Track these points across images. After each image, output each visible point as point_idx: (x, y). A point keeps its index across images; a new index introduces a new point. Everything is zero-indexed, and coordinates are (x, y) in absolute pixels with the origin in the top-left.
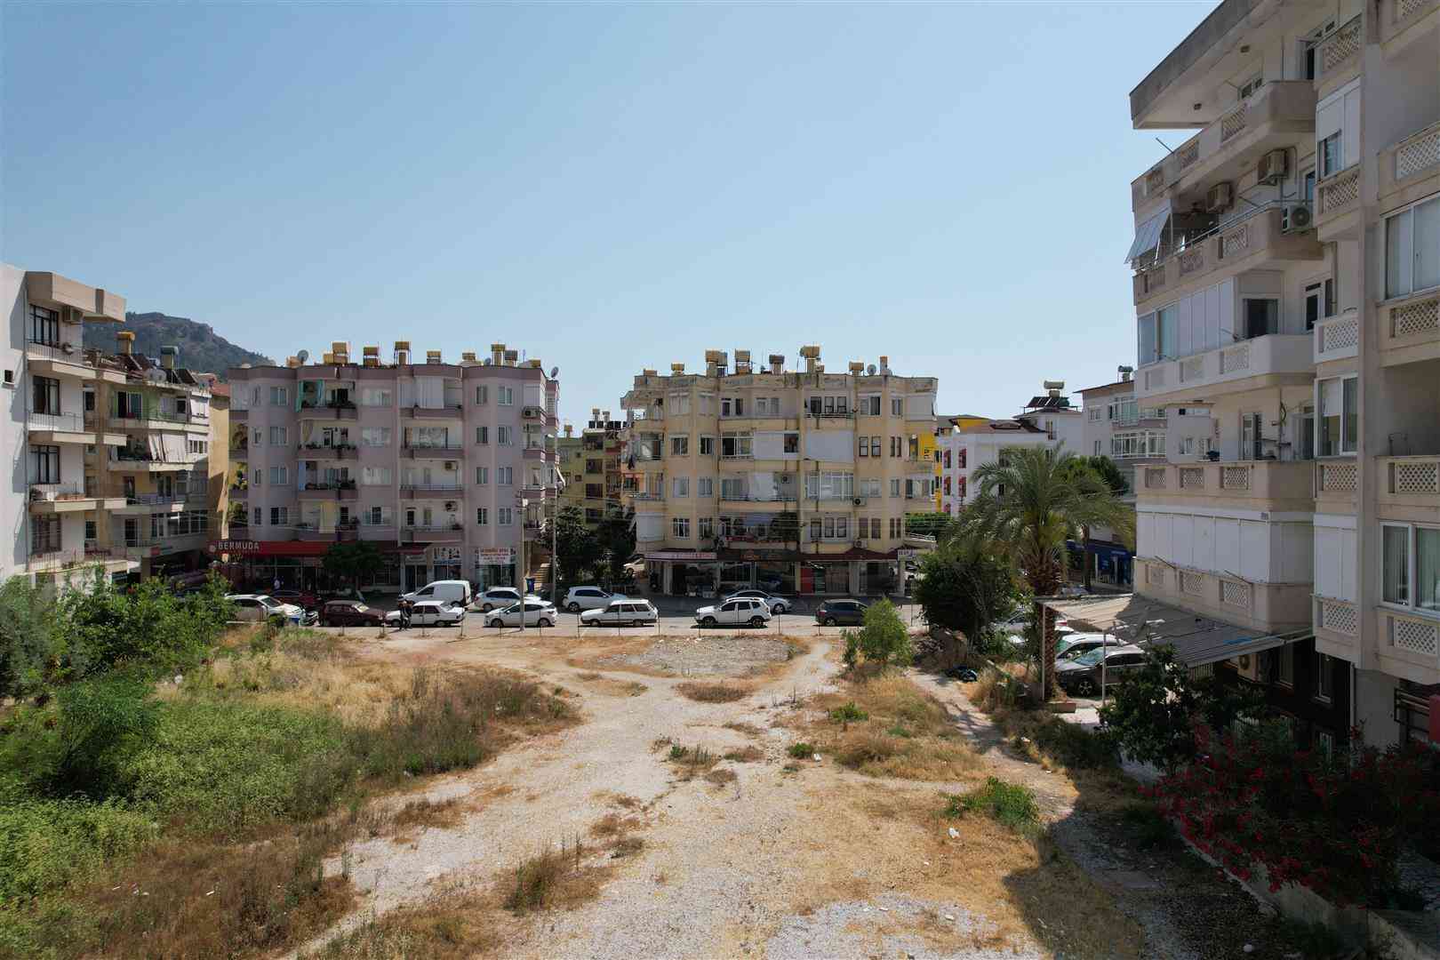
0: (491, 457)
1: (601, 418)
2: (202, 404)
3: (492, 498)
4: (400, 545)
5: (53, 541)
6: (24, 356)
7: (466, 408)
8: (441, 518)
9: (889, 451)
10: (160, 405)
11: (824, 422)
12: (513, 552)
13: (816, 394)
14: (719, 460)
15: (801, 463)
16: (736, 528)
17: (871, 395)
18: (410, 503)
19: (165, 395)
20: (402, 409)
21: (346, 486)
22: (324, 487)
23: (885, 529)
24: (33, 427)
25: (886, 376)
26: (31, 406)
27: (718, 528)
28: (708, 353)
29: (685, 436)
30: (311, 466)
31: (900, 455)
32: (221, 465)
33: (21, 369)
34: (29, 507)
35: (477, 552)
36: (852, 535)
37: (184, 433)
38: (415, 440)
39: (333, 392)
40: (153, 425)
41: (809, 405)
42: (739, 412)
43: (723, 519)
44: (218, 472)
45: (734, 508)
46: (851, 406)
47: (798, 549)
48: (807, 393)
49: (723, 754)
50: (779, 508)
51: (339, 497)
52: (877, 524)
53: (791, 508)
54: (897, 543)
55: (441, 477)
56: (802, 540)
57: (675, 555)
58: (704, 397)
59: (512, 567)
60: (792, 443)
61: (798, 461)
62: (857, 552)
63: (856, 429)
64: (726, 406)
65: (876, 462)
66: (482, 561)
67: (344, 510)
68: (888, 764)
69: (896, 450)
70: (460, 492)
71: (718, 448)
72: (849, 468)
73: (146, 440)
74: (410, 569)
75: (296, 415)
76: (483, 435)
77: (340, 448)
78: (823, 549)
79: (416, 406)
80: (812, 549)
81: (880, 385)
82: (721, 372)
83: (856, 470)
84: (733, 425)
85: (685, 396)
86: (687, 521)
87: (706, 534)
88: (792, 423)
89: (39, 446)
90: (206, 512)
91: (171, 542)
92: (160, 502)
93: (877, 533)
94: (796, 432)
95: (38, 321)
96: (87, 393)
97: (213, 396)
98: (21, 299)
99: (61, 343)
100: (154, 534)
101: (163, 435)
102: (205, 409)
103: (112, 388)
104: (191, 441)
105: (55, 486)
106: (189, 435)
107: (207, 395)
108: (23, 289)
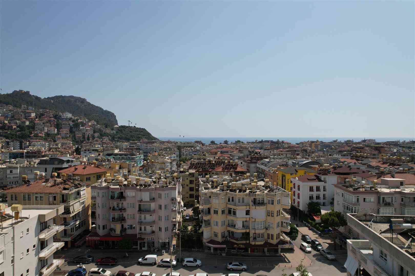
0: (163, 213)
3: (163, 225)
6: (38, 238)
7: (155, 200)
8: (149, 229)
9: (276, 214)
11: (257, 207)
12: (169, 238)
13: (255, 198)
14: (227, 215)
16: (231, 234)
17: (271, 199)
18: (140, 226)
21: (122, 219)
22: (117, 220)
23: (275, 237)
24: (40, 256)
25: (276, 194)
26: (40, 249)
27: (227, 234)
31: (279, 215)
33: (38, 242)
36: (265, 238)
38: (142, 207)
39: (119, 193)
40: (71, 204)
41: (253, 201)
42: (233, 201)
45: (231, 230)
46: (266, 201)
47: (250, 243)
48: (252, 198)
50: (244, 231)
51: (121, 223)
52: (272, 236)
53: (248, 231)
55: (149, 218)
56: (251, 240)
57: (214, 246)
58: (222, 198)
59: (169, 243)
60: (248, 213)
61: (250, 218)
62: (266, 244)
63: (266, 208)
65: (272, 218)
66: (160, 241)
67: (122, 226)
70: (154, 222)
71: (227, 212)
73: (69, 209)
74: (140, 243)
75: (109, 200)
76: (160, 207)
77: (121, 209)
79: (142, 200)
80: (253, 243)
81: (274, 196)
83: (266, 219)
84: (231, 206)
86: (218, 233)
87: (223, 237)
88: (248, 207)
90: (85, 220)
91: (76, 233)
92: (73, 223)
93: (272, 238)
94: (249, 209)
95: (42, 225)
96: (54, 196)
97: (87, 185)
98: (37, 223)
99: (47, 227)
100: (72, 232)
101: (74, 205)
102: (84, 192)
103: (60, 194)
104: (81, 203)
105: (46, 266)
106: (80, 201)
107: (85, 188)
108: (38, 220)
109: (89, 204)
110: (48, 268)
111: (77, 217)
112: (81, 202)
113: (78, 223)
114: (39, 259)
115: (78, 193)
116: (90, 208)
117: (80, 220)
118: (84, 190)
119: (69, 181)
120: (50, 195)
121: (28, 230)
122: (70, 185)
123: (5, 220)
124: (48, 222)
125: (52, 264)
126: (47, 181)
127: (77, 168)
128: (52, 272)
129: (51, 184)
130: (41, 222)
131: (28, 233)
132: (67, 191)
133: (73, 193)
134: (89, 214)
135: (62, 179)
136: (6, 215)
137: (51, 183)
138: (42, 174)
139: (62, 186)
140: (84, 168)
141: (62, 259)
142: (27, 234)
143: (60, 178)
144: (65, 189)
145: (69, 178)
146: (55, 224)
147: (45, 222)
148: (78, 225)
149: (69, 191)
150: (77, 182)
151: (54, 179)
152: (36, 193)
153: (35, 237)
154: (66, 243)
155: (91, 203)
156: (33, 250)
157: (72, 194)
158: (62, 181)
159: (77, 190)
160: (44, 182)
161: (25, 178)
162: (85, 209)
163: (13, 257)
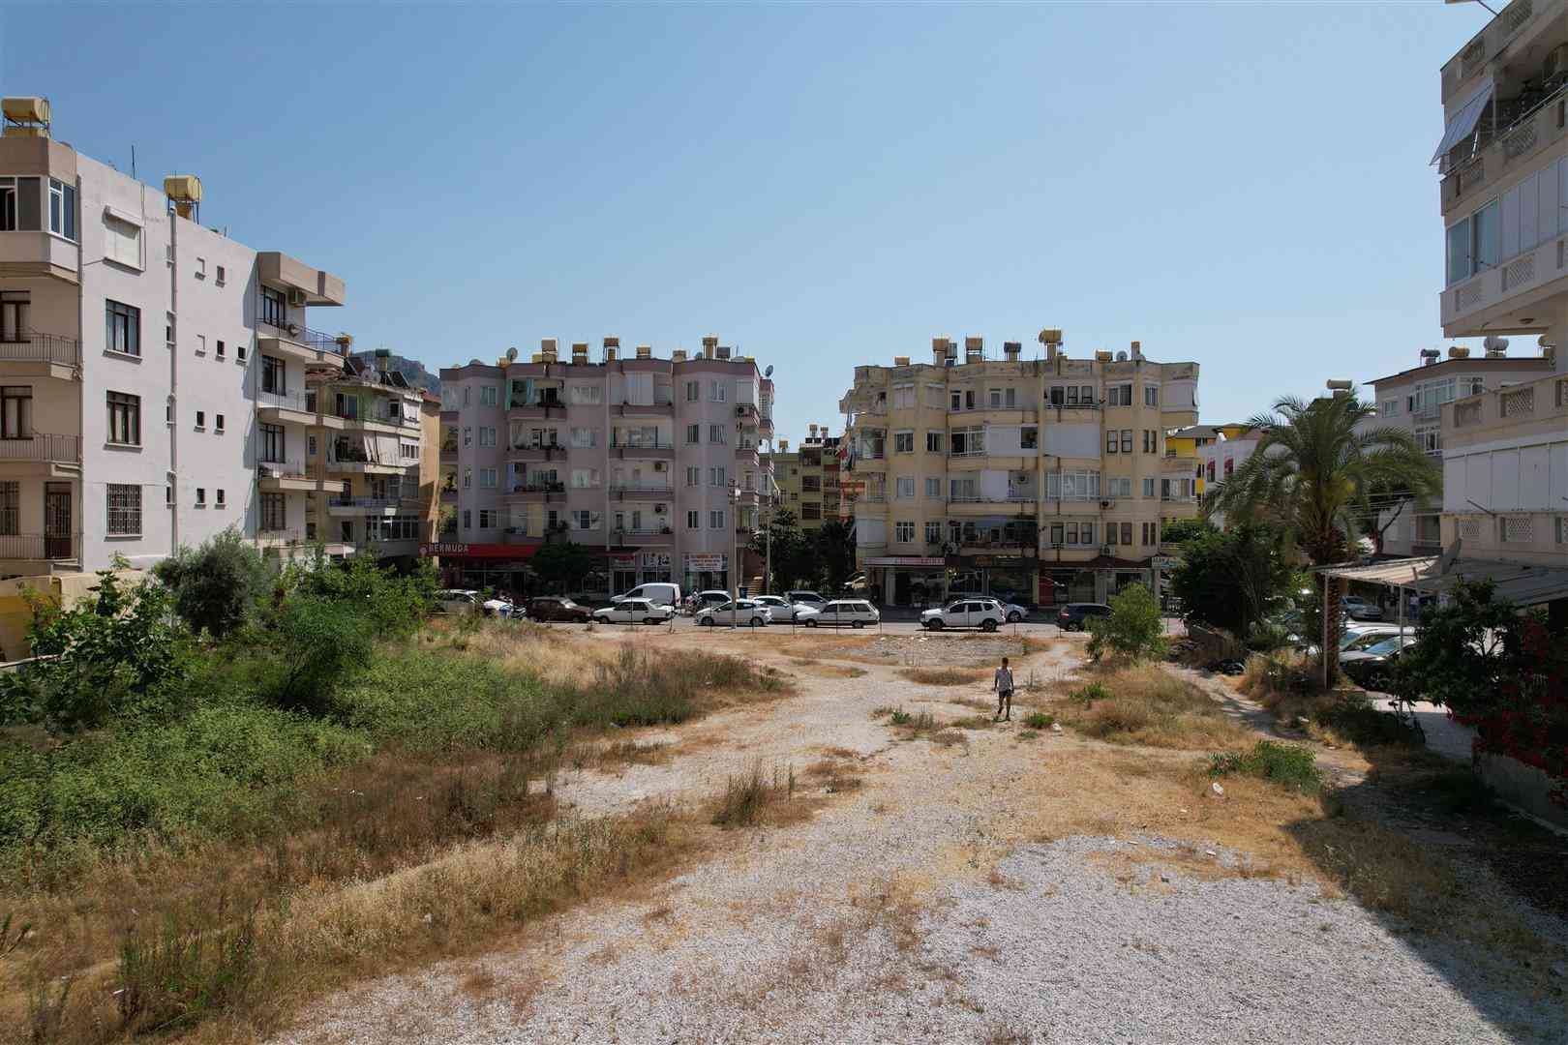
0: (702, 455)
1: (819, 435)
2: (413, 408)
3: (704, 499)
4: (608, 548)
5: (278, 522)
6: (255, 335)
7: (677, 406)
8: (650, 521)
9: (1142, 446)
10: (376, 407)
11: (1067, 414)
12: (724, 559)
13: (1057, 383)
14: (948, 457)
15: (1041, 461)
16: (966, 532)
17: (1122, 382)
18: (619, 506)
19: (380, 397)
20: (611, 407)
21: (554, 488)
22: (532, 489)
23: (1138, 535)
24: (262, 405)
25: (1139, 361)
26: (260, 384)
27: (946, 534)
28: (935, 341)
29: (909, 432)
30: (520, 468)
31: (1154, 451)
32: (432, 474)
33: (252, 349)
34: (258, 483)
35: (687, 558)
36: (1099, 541)
37: (398, 436)
38: (623, 439)
39: (542, 391)
40: (369, 426)
41: (1049, 395)
42: (970, 405)
43: (951, 523)
44: (429, 480)
45: (964, 510)
46: (1098, 395)
47: (1037, 556)
48: (1046, 382)
49: (950, 722)
50: (1016, 509)
51: (548, 499)
52: (1127, 529)
53: (1029, 510)
54: (1151, 550)
55: (650, 479)
56: (1041, 545)
57: (899, 561)
58: (931, 388)
59: (724, 574)
60: (1029, 438)
61: (1037, 458)
62: (1104, 560)
63: (1103, 422)
64: (956, 399)
65: (1126, 458)
66: (693, 568)
67: (553, 515)
68: (1139, 734)
69: (1150, 446)
70: (670, 494)
71: (946, 445)
72: (1097, 467)
73: (362, 442)
74: (618, 575)
75: (505, 415)
76: (694, 434)
77: (548, 449)
78: (1068, 555)
79: (625, 403)
80: (1052, 556)
81: (1132, 372)
82: (950, 364)
83: (1103, 467)
84: (963, 419)
85: (911, 388)
86: (912, 524)
87: (933, 539)
88: (1030, 416)
89: (267, 425)
93: (1127, 539)
94: (1035, 425)
95: (266, 300)
97: (424, 400)
98: (253, 277)
99: (287, 324)
101: (377, 436)
102: (416, 413)
104: (403, 446)
106: (400, 437)
108: (254, 271)
112: (403, 441)
113: (390, 511)
114: (259, 414)
115: (395, 411)
117: (398, 506)
118: (415, 403)
121: (221, 273)
130: (265, 288)
131: (222, 285)
153: (246, 323)
156: (238, 362)
163: (171, 317)
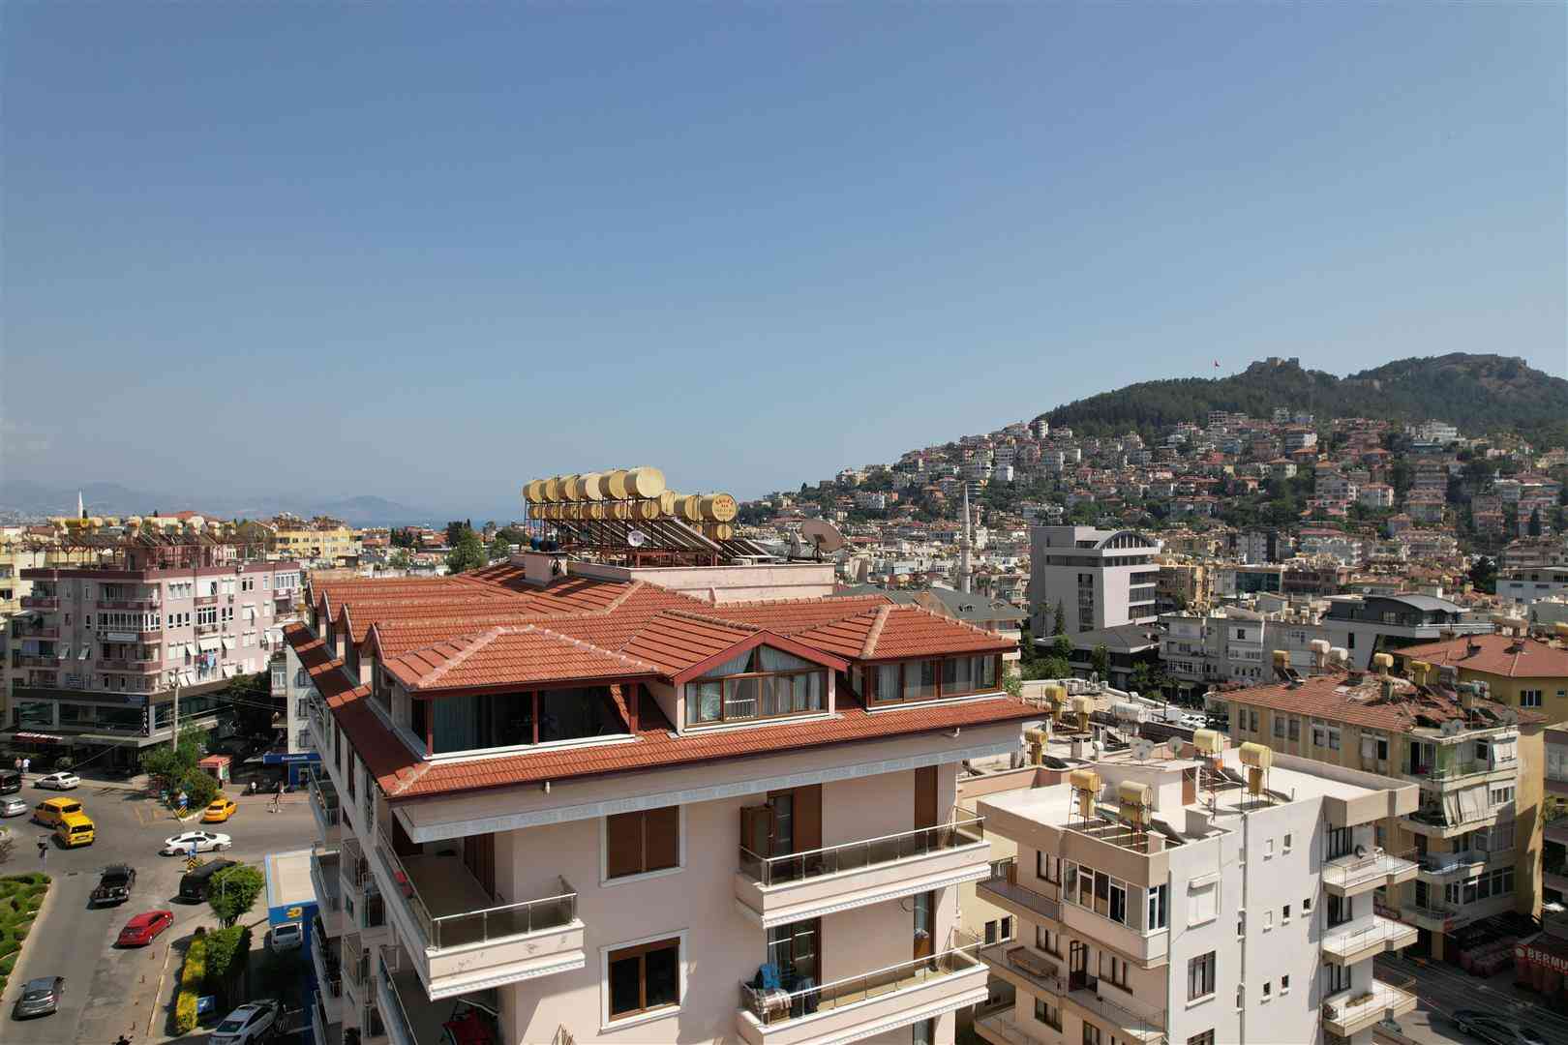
2: (1507, 746)
6: (1320, 879)
10: (1458, 754)
32: (1533, 797)
33: (1317, 895)
40: (1447, 788)
44: (1529, 807)
73: (1441, 804)
90: (1511, 868)
91: (1468, 912)
92: (1455, 866)
95: (1334, 834)
96: (1380, 742)
97: (1522, 725)
98: (1319, 824)
99: (1354, 847)
100: (1448, 899)
101: (1460, 793)
102: (1512, 749)
103: (1406, 739)
104: (1494, 792)
105: (1346, 992)
106: (1491, 784)
107: (1514, 733)
108: (1320, 815)
109: (1534, 808)
110: (1353, 1002)
111: (1472, 845)
112: (1493, 787)
113: (1476, 870)
114: (1323, 957)
115: (1482, 750)
116: (1538, 821)
117: (1487, 861)
118: (1511, 740)
119: (1440, 694)
120: (1363, 735)
121: (1288, 840)
122: (1445, 712)
123: (1223, 788)
124: (1355, 833)
125: (1366, 995)
126: (1354, 680)
127: (1479, 647)
128: (1365, 1025)
129: (1368, 696)
130: (1331, 825)
131: (1288, 852)
132: (1432, 730)
133: (1460, 743)
134: (1529, 851)
135: (1414, 683)
136: (1224, 770)
137: (1368, 692)
138: (1338, 652)
139: (1413, 710)
140: (1511, 651)
141: (1406, 989)
142: (1285, 853)
143: (1405, 676)
144: (1422, 721)
145: (1442, 682)
146: (1381, 849)
147: (1344, 828)
148: (1476, 882)
149: (1440, 732)
150: (1475, 704)
151: (1379, 677)
152: (1317, 720)
153: (1312, 872)
154: (1424, 935)
155: (1545, 804)
156: (1303, 916)
157: (1453, 746)
158: (1414, 689)
159: (1476, 734)
160: (1344, 683)
161: (1283, 661)
162: (1512, 826)
163: (1243, 914)
